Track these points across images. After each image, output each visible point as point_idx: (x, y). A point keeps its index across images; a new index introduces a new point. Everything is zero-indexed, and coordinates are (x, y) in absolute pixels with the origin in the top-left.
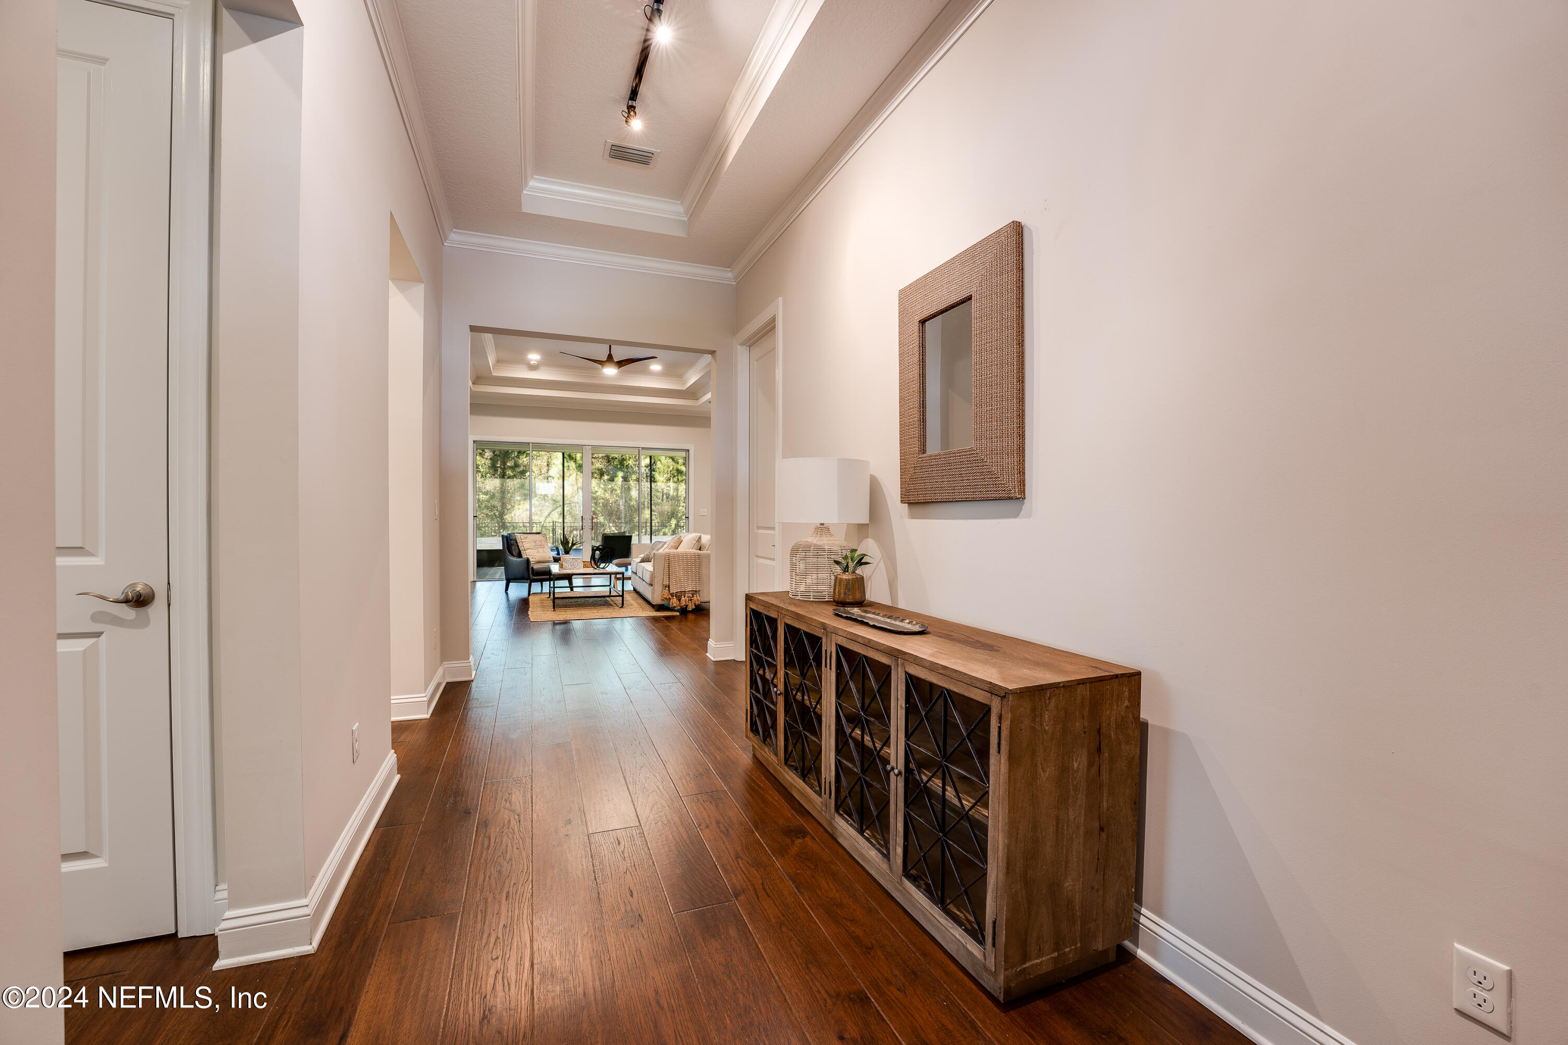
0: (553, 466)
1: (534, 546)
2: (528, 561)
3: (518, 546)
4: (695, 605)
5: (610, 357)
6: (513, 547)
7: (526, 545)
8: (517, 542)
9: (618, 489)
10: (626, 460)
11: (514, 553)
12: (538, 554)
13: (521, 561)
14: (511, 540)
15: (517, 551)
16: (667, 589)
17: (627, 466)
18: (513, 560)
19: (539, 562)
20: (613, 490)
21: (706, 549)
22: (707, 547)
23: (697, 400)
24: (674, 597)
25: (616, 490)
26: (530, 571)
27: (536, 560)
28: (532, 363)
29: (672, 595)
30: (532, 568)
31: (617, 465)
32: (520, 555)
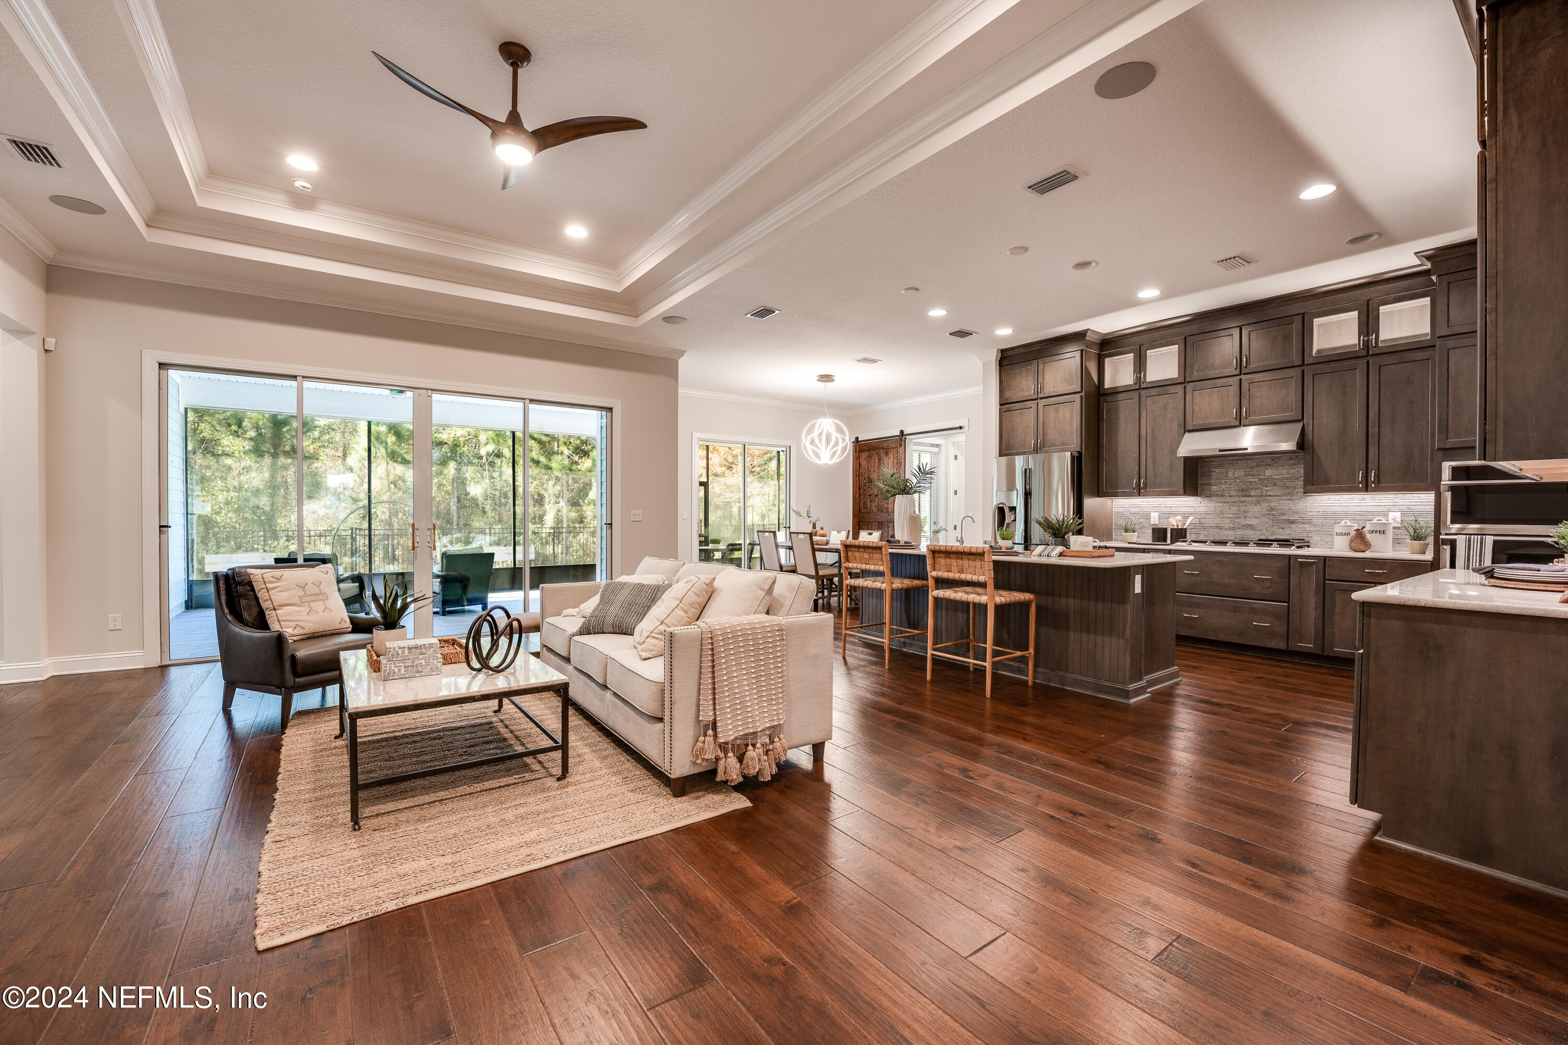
0: (352, 452)
1: (300, 597)
2: (280, 639)
3: (257, 598)
4: (778, 765)
5: (514, 119)
6: (243, 602)
7: (278, 597)
8: (253, 590)
9: (447, 484)
10: (459, 446)
11: (246, 615)
12: (313, 617)
13: (262, 639)
14: (239, 583)
15: (255, 611)
16: (710, 732)
17: (461, 454)
18: (241, 635)
19: (314, 637)
20: (441, 485)
21: (784, 610)
22: (787, 603)
23: (637, 317)
24: (731, 754)
25: (445, 485)
26: (288, 665)
27: (306, 631)
28: (298, 184)
29: (723, 747)
30: (293, 657)
31: (446, 452)
32: (261, 623)
